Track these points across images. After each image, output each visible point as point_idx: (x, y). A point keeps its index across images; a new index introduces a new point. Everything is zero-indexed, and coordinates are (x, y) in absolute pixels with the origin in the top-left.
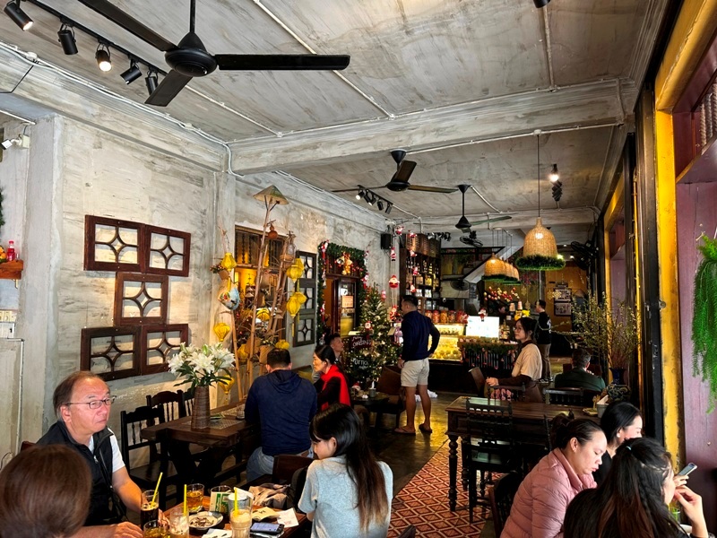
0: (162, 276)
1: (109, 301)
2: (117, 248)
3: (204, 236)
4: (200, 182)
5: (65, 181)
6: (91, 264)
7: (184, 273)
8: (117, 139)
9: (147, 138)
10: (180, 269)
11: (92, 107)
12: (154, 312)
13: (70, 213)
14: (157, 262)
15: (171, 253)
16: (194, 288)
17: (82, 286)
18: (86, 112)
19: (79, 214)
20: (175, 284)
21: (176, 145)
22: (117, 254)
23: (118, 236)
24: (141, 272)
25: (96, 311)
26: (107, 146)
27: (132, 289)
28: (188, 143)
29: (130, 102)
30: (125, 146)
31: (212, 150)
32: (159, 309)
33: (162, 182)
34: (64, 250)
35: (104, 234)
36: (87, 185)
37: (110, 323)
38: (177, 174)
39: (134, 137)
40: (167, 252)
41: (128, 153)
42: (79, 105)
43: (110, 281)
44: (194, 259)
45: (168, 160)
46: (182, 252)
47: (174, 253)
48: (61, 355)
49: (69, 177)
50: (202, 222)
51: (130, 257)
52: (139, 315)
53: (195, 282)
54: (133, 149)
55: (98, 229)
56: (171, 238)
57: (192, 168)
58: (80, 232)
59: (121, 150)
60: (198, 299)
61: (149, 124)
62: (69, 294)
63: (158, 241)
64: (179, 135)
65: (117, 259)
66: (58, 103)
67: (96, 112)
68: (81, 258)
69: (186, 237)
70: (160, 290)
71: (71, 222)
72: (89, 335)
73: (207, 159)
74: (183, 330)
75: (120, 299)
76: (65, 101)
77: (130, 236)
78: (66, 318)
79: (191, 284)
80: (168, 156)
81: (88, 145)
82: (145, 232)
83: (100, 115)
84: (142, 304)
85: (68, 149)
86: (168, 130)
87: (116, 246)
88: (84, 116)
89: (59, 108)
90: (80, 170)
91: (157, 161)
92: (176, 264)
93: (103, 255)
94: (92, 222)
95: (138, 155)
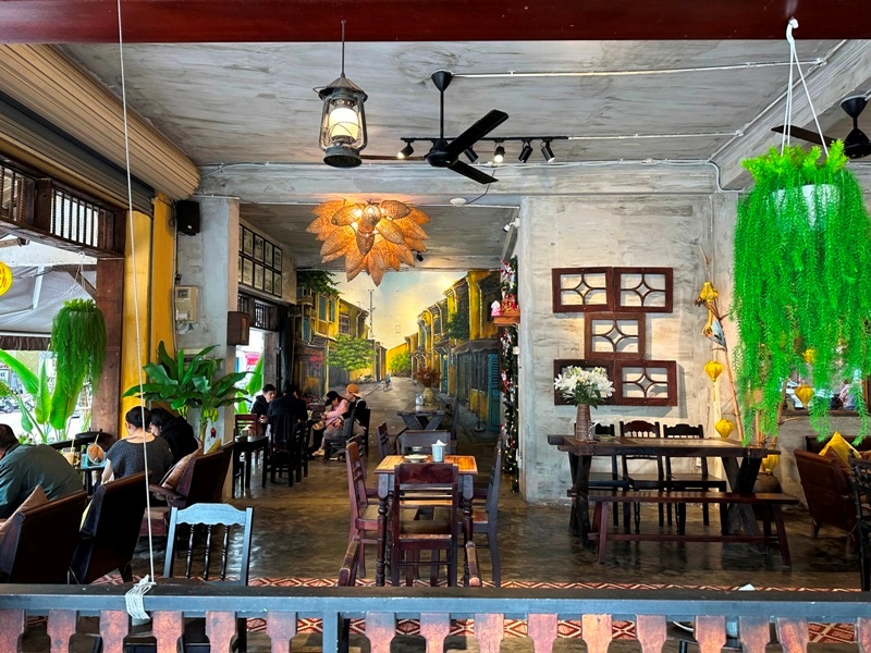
0: (639, 314)
1: (580, 338)
2: (583, 292)
4: (689, 211)
5: (532, 245)
6: (559, 308)
7: (667, 309)
8: (580, 198)
10: (663, 305)
11: (549, 181)
12: (633, 348)
13: (539, 269)
14: (630, 301)
15: (647, 290)
16: (683, 324)
17: (552, 326)
18: (543, 187)
19: (545, 269)
20: (655, 323)
21: (644, 183)
22: (584, 297)
23: (583, 282)
24: (614, 309)
25: (567, 346)
26: (570, 208)
27: (602, 328)
28: (660, 177)
29: (578, 164)
32: (636, 345)
33: (634, 224)
34: (535, 299)
35: (569, 282)
36: (553, 244)
38: (654, 211)
39: (593, 191)
40: (643, 290)
41: (592, 207)
42: (538, 183)
43: (580, 321)
44: (680, 293)
45: (642, 200)
46: (664, 288)
47: (652, 290)
48: (537, 379)
49: (536, 242)
50: (693, 253)
51: (600, 298)
52: (612, 351)
53: (684, 318)
54: (597, 202)
55: (564, 278)
56: (647, 276)
57: (675, 199)
58: (547, 283)
59: (585, 206)
60: (691, 335)
61: (608, 174)
62: (541, 332)
63: (629, 281)
64: (646, 174)
65: (584, 302)
66: (519, 189)
67: (552, 183)
68: (550, 304)
69: (667, 273)
70: (636, 327)
71: (539, 276)
72: (561, 364)
74: (669, 366)
75: (590, 336)
76: (526, 185)
77: (599, 281)
78: (540, 351)
79: (679, 320)
80: (641, 197)
81: (552, 213)
82: (614, 275)
83: (557, 185)
84: (615, 341)
85: (534, 220)
86: (632, 172)
87: (583, 290)
88: (542, 191)
89: (521, 192)
90: (546, 234)
91: (627, 205)
92: (658, 301)
93: (569, 299)
94: (557, 273)
95: (604, 206)
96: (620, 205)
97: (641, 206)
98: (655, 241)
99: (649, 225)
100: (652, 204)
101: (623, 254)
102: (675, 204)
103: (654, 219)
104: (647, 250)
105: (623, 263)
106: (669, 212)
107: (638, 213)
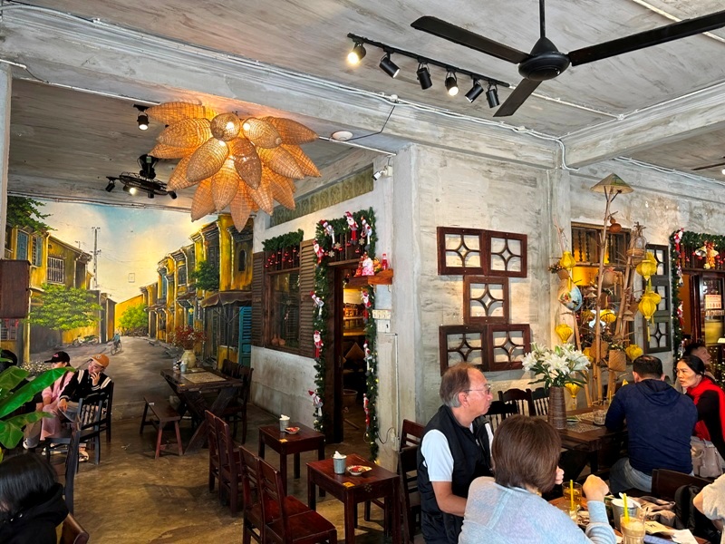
0: (503, 278)
1: (459, 301)
2: (463, 254)
3: (540, 236)
4: (533, 182)
5: (420, 199)
6: (444, 270)
7: (522, 274)
8: (459, 155)
9: (484, 149)
10: (518, 270)
11: (438, 130)
12: (498, 312)
13: (425, 226)
14: (497, 265)
15: (509, 255)
16: (532, 289)
17: (437, 289)
18: (433, 136)
19: (432, 226)
20: (514, 284)
21: (510, 150)
22: (463, 259)
23: (463, 244)
24: (483, 274)
25: (449, 311)
26: (450, 163)
27: (477, 291)
28: (521, 146)
29: (468, 118)
30: (466, 161)
31: (544, 148)
32: (501, 309)
33: (498, 189)
34: (423, 258)
35: (452, 242)
36: (437, 200)
37: (461, 322)
38: (512, 178)
39: (473, 150)
40: (506, 255)
41: (468, 166)
42: (428, 131)
43: (459, 283)
44: (532, 260)
45: (503, 166)
46: (519, 254)
47: (512, 255)
48: (426, 349)
49: (423, 196)
50: (537, 223)
51: (474, 261)
52: (484, 315)
53: (532, 283)
54: (471, 161)
55: (448, 238)
56: (509, 241)
57: (525, 170)
58: (433, 242)
59: (462, 164)
60: (537, 299)
61: (485, 136)
62: (428, 296)
63: (497, 245)
64: (512, 140)
65: (464, 264)
66: (412, 134)
67: (441, 134)
68: (435, 265)
69: (522, 239)
70: (501, 291)
71: (426, 234)
72: (445, 331)
73: (540, 158)
74: (524, 329)
75: (468, 300)
76: (418, 130)
77: (473, 242)
78: (428, 317)
79: (529, 284)
80: (502, 162)
81: (436, 166)
82: (486, 237)
83: (445, 136)
84: (487, 304)
85: (421, 171)
86: (502, 137)
87: (463, 252)
88: (432, 141)
89: (414, 137)
90: (431, 188)
91: (493, 169)
92: (515, 266)
93: (453, 260)
94: (443, 232)
95: (476, 166)
96: (487, 168)
97: (503, 172)
98: (513, 208)
99: (509, 191)
100: (510, 172)
101: (491, 217)
102: (526, 174)
103: (511, 186)
104: (507, 216)
105: (490, 226)
106: (522, 182)
107: (500, 179)
